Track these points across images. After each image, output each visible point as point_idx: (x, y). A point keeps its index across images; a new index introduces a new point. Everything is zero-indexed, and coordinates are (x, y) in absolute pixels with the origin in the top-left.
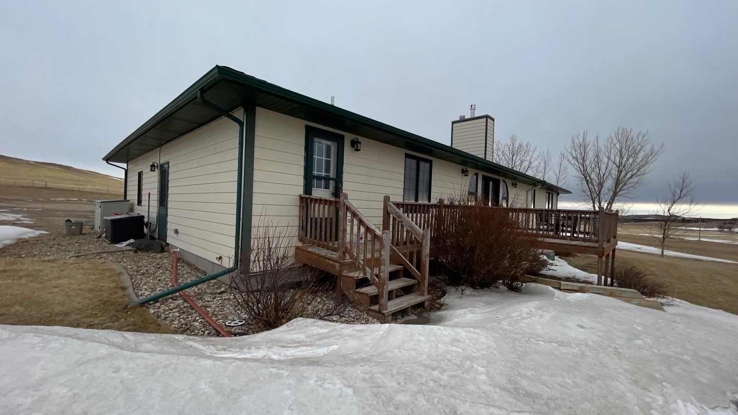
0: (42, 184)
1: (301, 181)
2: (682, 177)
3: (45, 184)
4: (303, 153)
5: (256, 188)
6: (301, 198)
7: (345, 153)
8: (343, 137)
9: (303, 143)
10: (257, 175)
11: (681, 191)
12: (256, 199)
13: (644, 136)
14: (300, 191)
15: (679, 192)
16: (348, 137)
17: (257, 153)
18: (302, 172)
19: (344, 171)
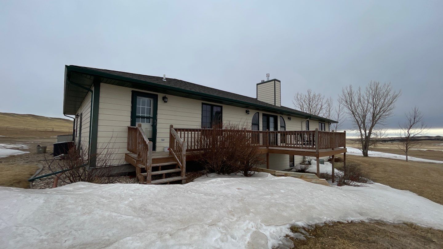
0: (51, 129)
1: (129, 119)
2: (414, 110)
3: (52, 129)
4: (130, 104)
5: (100, 123)
6: (129, 128)
7: (158, 104)
8: (157, 95)
9: (130, 99)
10: (101, 117)
11: (414, 119)
12: (100, 129)
13: (388, 86)
14: (129, 124)
15: (413, 119)
16: (160, 96)
17: (101, 106)
18: (129, 114)
19: (158, 113)
